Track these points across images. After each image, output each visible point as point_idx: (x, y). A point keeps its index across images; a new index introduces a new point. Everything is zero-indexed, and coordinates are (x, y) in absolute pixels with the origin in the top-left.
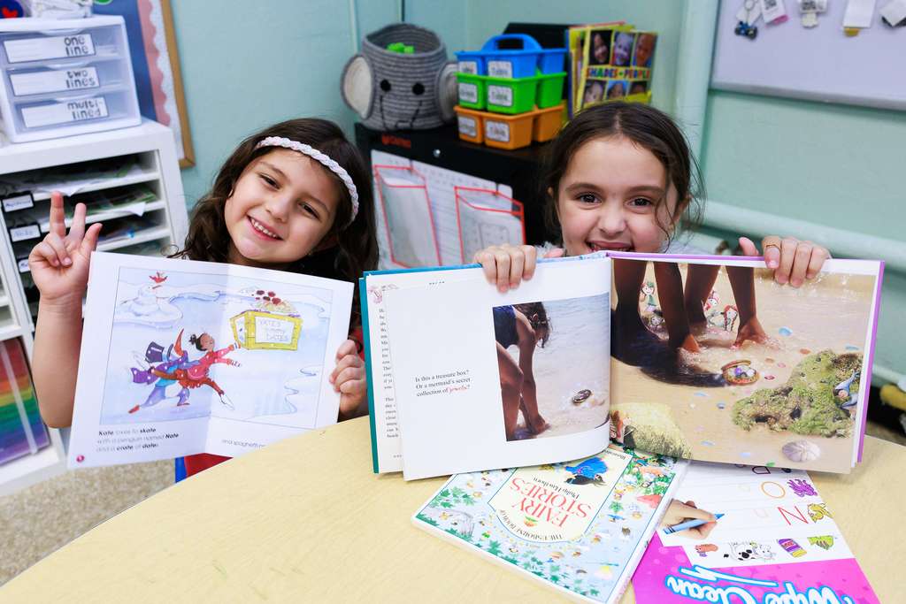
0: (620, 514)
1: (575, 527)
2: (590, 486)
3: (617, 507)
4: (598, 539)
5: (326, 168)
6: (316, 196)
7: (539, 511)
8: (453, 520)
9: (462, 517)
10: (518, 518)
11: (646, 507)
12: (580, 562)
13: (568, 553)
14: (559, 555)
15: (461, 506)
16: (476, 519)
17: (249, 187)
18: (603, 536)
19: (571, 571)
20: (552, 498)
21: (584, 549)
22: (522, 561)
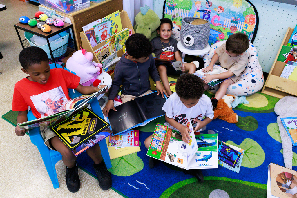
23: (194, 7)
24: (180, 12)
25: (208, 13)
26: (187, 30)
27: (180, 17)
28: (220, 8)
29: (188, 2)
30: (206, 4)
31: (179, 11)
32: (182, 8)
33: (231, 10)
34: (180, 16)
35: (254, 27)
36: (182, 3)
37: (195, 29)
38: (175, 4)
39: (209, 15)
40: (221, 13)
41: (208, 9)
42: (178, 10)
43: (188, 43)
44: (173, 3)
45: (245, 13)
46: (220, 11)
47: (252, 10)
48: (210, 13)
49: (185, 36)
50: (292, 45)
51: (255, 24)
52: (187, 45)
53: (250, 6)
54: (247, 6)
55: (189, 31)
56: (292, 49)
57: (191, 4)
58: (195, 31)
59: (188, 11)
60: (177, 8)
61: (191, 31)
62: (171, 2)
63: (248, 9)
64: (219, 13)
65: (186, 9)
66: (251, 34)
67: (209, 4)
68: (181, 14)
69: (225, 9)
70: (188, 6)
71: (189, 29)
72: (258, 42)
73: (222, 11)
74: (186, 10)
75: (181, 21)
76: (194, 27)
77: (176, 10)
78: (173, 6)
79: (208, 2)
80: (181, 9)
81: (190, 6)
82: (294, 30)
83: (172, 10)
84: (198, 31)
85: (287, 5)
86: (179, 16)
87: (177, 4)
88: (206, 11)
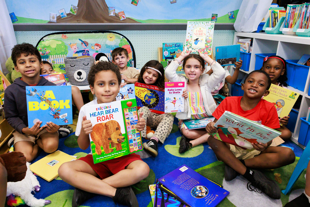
0: (190, 36)
1: (195, 31)
2: (195, 39)
3: (191, 37)
4: (192, 31)
5: (156, 71)
6: (156, 74)
7: (200, 31)
8: (209, 24)
9: (209, 25)
10: (202, 29)
11: (188, 39)
12: (193, 26)
13: (194, 27)
14: (195, 26)
15: (210, 27)
16: (207, 26)
17: (146, 74)
18: (191, 31)
19: (193, 24)
20: (199, 34)
21: (193, 28)
22: (199, 23)
23: (70, 50)
24: (56, 59)
25: (86, 53)
26: (74, 66)
27: (58, 64)
28: (97, 45)
29: (63, 47)
30: (82, 44)
31: (55, 57)
32: (57, 54)
33: (107, 45)
34: (58, 62)
35: (132, 55)
36: (55, 49)
37: (83, 62)
38: (48, 52)
39: (88, 54)
40: (100, 50)
41: (85, 49)
42: (53, 57)
43: (80, 78)
44: (46, 51)
45: (120, 44)
46: (98, 47)
47: (125, 41)
48: (88, 52)
49: (74, 72)
50: (166, 60)
51: (132, 52)
52: (80, 80)
53: (123, 38)
54: (120, 38)
55: (77, 66)
56: (168, 62)
57: (66, 48)
58: (83, 64)
59: (65, 55)
60: (51, 55)
61: (80, 65)
62: (42, 50)
63: (121, 40)
64: (97, 50)
65: (61, 54)
66: (132, 61)
67: (85, 44)
68: (58, 60)
69: (101, 45)
70: (63, 51)
71: (77, 64)
72: (139, 67)
73: (100, 47)
74: (63, 55)
75: (59, 68)
76: (81, 60)
77: (51, 57)
78: (46, 54)
79: (83, 42)
80: (56, 56)
81: (65, 50)
82: (162, 48)
83: (46, 58)
84: (87, 64)
85: (150, 31)
86: (56, 63)
87: (50, 51)
88: (84, 51)
